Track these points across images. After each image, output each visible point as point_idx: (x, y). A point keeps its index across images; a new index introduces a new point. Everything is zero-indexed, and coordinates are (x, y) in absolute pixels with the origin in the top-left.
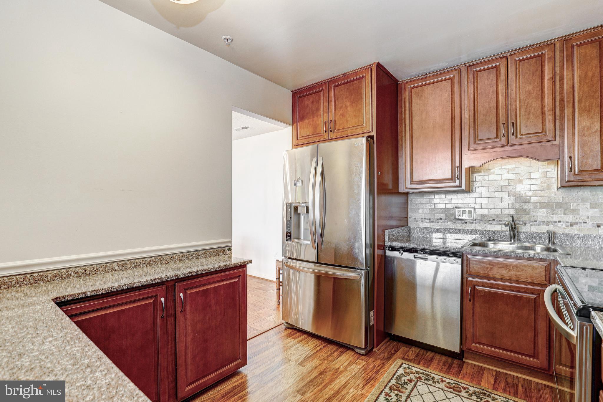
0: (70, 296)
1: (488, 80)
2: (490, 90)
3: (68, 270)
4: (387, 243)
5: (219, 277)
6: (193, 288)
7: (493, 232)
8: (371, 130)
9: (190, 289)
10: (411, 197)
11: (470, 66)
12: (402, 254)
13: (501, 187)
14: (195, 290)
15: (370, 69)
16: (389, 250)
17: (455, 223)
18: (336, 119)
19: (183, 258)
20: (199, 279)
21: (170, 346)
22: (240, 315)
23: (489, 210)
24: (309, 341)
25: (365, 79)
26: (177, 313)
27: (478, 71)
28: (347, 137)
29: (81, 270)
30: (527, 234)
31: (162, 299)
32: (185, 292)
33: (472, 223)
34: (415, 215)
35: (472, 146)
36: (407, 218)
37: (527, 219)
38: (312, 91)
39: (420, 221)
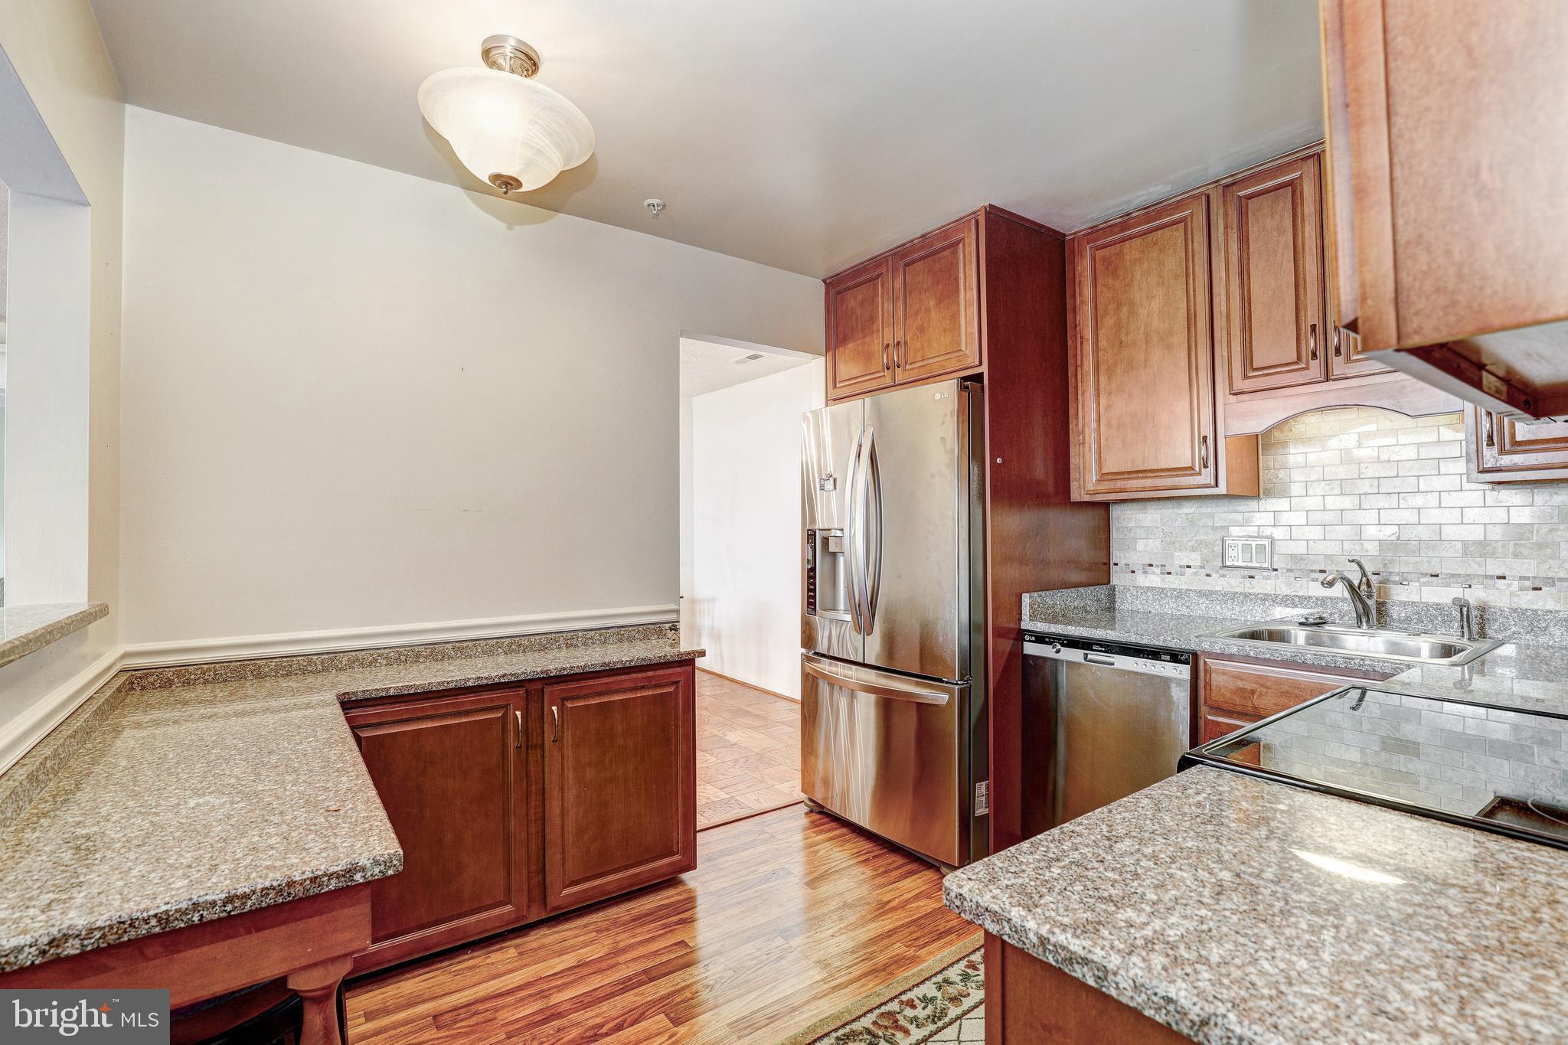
0: (363, 691)
1: (1273, 217)
2: (1278, 242)
3: (372, 652)
4: (1026, 624)
5: (633, 680)
6: (578, 698)
7: (1319, 602)
8: (977, 362)
9: (572, 699)
10: (1116, 512)
11: (1228, 188)
12: (1058, 651)
13: (1339, 482)
14: (582, 703)
15: (973, 222)
16: (1029, 641)
17: (1224, 576)
18: (908, 339)
19: (574, 642)
20: (591, 682)
21: (533, 804)
22: (679, 762)
23: (1311, 542)
24: (848, 841)
25: (964, 245)
26: (546, 743)
27: (1250, 197)
28: (930, 380)
29: (392, 654)
30: (1410, 609)
31: (518, 713)
32: (563, 704)
33: (1267, 578)
34: (1127, 555)
35: (1240, 384)
36: (1107, 564)
37: (1411, 569)
38: (862, 279)
39: (1141, 571)
